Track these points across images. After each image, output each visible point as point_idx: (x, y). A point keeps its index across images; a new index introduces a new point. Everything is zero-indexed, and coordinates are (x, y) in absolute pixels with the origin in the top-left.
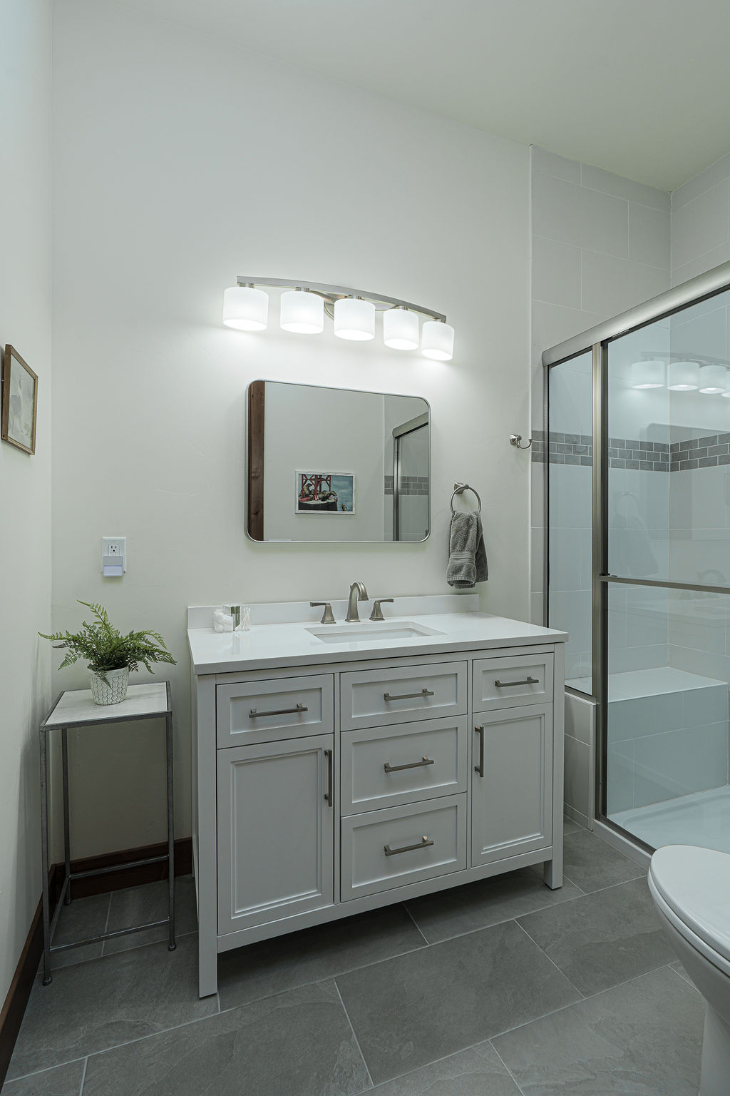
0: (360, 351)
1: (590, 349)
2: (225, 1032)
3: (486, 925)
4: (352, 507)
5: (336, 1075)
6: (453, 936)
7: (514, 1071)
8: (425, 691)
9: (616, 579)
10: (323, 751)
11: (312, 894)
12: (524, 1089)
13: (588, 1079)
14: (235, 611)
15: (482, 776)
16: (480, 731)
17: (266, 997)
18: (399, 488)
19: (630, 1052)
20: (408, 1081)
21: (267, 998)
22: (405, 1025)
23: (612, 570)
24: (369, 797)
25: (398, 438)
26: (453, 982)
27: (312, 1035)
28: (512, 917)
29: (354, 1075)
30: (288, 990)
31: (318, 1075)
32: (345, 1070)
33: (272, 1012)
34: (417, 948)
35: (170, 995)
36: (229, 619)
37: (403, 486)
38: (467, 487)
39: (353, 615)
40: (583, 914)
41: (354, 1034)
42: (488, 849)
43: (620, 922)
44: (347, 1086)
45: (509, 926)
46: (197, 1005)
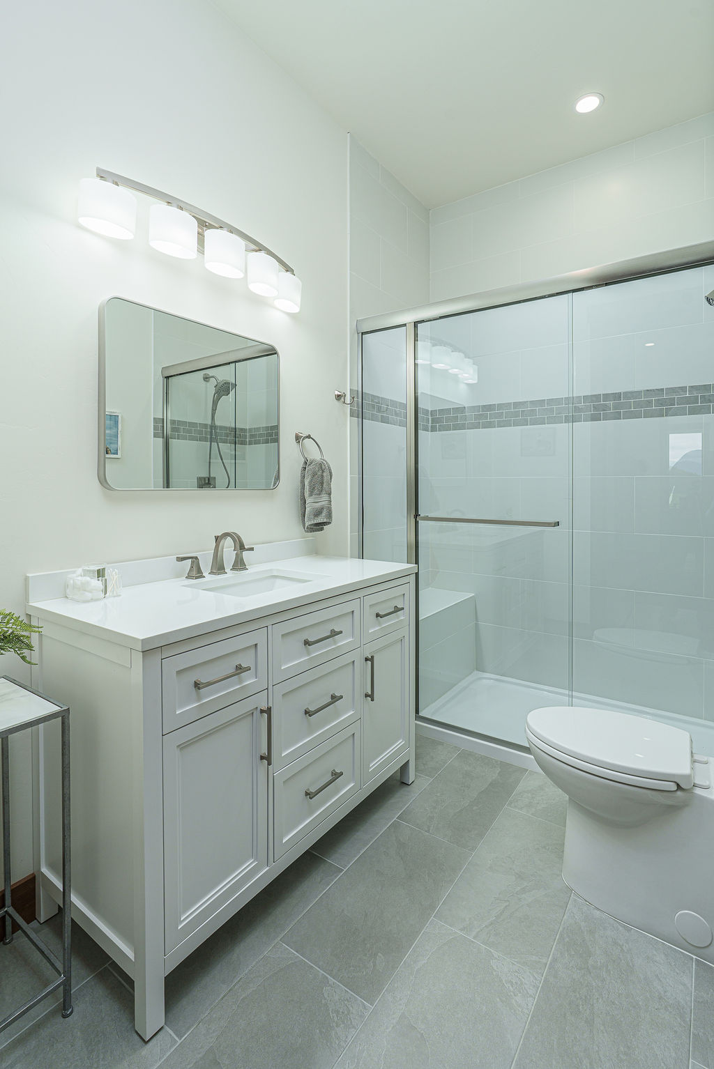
0: (219, 287)
1: (405, 325)
2: (200, 1055)
3: (377, 833)
4: (117, 450)
5: (336, 1019)
6: (359, 853)
7: (461, 930)
8: (333, 631)
9: (427, 518)
10: (259, 709)
11: (249, 864)
12: (474, 938)
13: (506, 906)
14: (100, 573)
15: (372, 700)
16: (370, 659)
17: (222, 996)
18: (169, 432)
19: (517, 874)
20: (396, 985)
21: (224, 996)
22: (366, 944)
23: (422, 513)
24: (294, 745)
25: (167, 378)
26: (382, 889)
27: (293, 1000)
28: (393, 818)
29: (351, 1009)
30: (242, 976)
31: (320, 1031)
32: (341, 1011)
33: (238, 1006)
34: (336, 877)
35: (102, 1063)
36: (97, 584)
37: (173, 429)
38: (309, 437)
39: (218, 568)
40: (438, 795)
41: (329, 977)
42: (374, 765)
43: (464, 791)
44: (351, 1022)
45: (395, 826)
46: (145, 1051)
